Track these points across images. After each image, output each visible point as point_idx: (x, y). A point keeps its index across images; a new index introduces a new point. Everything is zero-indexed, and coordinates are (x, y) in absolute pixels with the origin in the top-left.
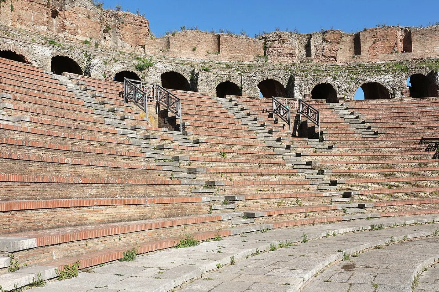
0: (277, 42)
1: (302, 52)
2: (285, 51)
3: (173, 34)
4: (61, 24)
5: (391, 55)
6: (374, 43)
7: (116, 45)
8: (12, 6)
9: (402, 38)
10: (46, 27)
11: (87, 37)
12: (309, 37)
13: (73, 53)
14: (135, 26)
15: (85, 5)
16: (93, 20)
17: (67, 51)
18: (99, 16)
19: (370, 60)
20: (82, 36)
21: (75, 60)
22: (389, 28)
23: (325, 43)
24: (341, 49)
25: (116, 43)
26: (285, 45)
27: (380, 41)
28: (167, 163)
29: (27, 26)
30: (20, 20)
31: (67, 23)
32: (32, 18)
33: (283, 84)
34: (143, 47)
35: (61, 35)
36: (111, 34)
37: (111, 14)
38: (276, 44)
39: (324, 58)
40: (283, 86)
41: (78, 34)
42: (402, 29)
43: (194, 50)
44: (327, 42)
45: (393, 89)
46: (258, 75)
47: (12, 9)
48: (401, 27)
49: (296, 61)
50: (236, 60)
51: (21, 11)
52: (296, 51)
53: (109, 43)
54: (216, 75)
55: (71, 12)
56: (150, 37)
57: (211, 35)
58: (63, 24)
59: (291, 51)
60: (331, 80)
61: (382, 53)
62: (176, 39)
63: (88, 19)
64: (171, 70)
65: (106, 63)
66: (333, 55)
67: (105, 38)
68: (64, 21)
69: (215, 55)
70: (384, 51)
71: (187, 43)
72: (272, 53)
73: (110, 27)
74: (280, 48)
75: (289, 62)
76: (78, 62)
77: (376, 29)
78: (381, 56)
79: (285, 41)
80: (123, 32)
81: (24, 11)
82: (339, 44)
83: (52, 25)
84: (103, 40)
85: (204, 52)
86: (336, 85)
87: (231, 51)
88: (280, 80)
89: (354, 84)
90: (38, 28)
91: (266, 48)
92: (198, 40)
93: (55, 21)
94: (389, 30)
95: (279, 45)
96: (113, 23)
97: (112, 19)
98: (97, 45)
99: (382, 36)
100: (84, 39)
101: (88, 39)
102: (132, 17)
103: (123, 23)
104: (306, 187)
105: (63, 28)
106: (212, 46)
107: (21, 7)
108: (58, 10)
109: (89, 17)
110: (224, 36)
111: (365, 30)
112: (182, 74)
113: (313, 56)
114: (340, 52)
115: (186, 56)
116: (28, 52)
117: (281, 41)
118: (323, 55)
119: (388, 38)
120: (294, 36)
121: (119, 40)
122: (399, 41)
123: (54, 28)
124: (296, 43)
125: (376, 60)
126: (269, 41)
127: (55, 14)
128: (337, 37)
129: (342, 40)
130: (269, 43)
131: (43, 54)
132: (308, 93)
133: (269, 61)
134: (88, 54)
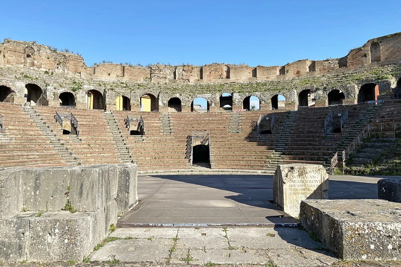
0: (157, 71)
1: (172, 76)
2: (161, 76)
3: (98, 66)
4: (32, 62)
5: (219, 80)
6: (210, 73)
7: (64, 72)
8: (4, 55)
9: (226, 70)
10: (23, 65)
11: (47, 69)
12: (176, 68)
13: (37, 82)
14: (75, 62)
15: (46, 51)
16: (51, 60)
17: (34, 81)
18: (55, 57)
19: (208, 82)
20: (44, 69)
21: (39, 85)
22: (219, 64)
23: (184, 72)
24: (192, 75)
25: (64, 71)
26: (161, 73)
27: (213, 72)
28: (64, 150)
29: (12, 65)
30: (8, 62)
31: (35, 62)
32: (15, 61)
33: (155, 96)
34: (80, 73)
35: (32, 68)
36: (62, 66)
37: (62, 55)
38: (157, 72)
39: (183, 80)
40: (155, 97)
41: (42, 68)
42: (226, 65)
43: (109, 75)
44: (185, 71)
45: (211, 101)
46: (142, 91)
47: (4, 57)
48: (226, 64)
49: (167, 81)
50: (133, 81)
51: (9, 57)
52: (167, 76)
53: (60, 70)
54: (116, 93)
55: (38, 56)
56: (84, 68)
57: (120, 66)
58: (33, 62)
59: (165, 76)
60: (179, 96)
61: (214, 78)
62: (99, 69)
63: (48, 59)
64: (93, 89)
65: (55, 88)
66: (187, 79)
67: (58, 68)
68: (34, 61)
69: (122, 78)
70: (215, 77)
71: (105, 71)
72: (154, 77)
73: (61, 62)
74: (158, 74)
75: (164, 82)
76: (40, 86)
77: (211, 65)
78: (213, 80)
79: (162, 70)
80: (68, 65)
81: (10, 57)
82: (191, 73)
83: (27, 63)
84: (56, 70)
85: (115, 76)
86: (182, 98)
87: (131, 75)
88: (154, 94)
89: (191, 98)
90: (18, 66)
91: (151, 73)
92: (112, 69)
93: (29, 60)
94: (219, 66)
95: (158, 73)
96: (62, 60)
97: (63, 58)
98: (52, 73)
99: (214, 69)
100: (45, 70)
101: (47, 70)
102: (74, 57)
103: (68, 60)
104: (117, 158)
105: (33, 64)
106: (120, 73)
107: (9, 55)
108: (30, 54)
109: (48, 58)
110: (127, 67)
111: (206, 66)
112: (99, 91)
113: (177, 79)
114: (191, 77)
115: (104, 78)
116: (13, 85)
117: (159, 70)
118: (182, 78)
119: (218, 71)
120: (167, 67)
121: (66, 70)
122: (224, 72)
123: (28, 64)
124: (168, 71)
125: (211, 82)
126: (153, 70)
127: (28, 56)
128: (190, 69)
129: (193, 71)
130: (153, 71)
131: (21, 86)
132: (166, 102)
133: (152, 81)
134: (46, 82)
